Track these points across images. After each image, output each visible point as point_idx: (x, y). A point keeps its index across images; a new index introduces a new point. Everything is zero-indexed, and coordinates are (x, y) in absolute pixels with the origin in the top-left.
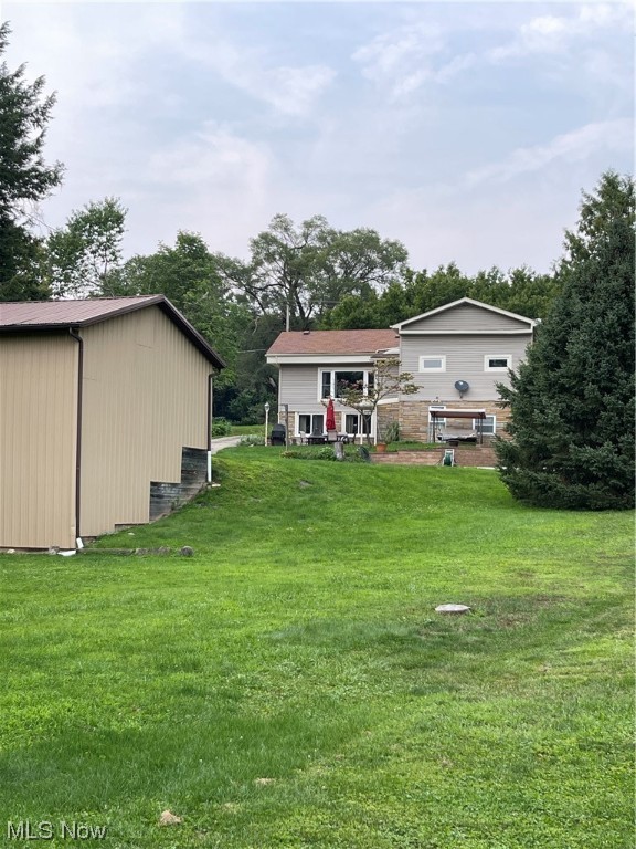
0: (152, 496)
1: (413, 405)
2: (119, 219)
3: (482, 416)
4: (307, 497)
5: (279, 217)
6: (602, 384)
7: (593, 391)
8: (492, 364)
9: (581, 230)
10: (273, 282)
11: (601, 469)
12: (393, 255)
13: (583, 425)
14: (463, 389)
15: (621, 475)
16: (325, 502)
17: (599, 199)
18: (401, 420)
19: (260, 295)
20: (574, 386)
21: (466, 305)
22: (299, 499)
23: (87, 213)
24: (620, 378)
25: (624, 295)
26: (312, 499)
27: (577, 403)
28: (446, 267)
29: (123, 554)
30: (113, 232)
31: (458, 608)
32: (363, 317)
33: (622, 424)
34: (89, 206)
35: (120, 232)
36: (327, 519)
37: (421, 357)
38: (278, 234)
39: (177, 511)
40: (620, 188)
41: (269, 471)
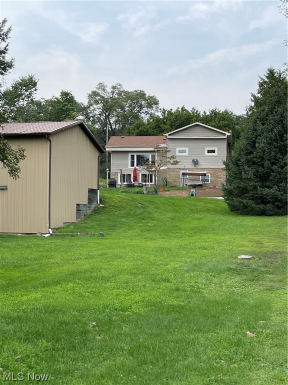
0: (77, 210)
1: (174, 170)
2: (35, 84)
3: (205, 175)
4: (142, 210)
5: (100, 84)
6: (272, 161)
7: (268, 164)
8: (209, 151)
9: (259, 93)
10: (98, 114)
11: (272, 198)
12: (152, 102)
13: (263, 178)
14: (196, 163)
15: (280, 201)
16: (150, 213)
17: (266, 80)
18: (168, 176)
19: (91, 119)
20: (259, 162)
21: (197, 125)
22: (139, 212)
23: (21, 81)
24: (279, 158)
25: (280, 122)
26: (144, 211)
27: (261, 169)
28: (180, 108)
29: (73, 236)
30: (32, 90)
31: (247, 257)
32: (145, 130)
33: (280, 179)
34: (21, 78)
35: (36, 90)
36: (154, 220)
37: (177, 148)
38: (100, 92)
39: (87, 217)
40: (275, 75)
41: (124, 199)
